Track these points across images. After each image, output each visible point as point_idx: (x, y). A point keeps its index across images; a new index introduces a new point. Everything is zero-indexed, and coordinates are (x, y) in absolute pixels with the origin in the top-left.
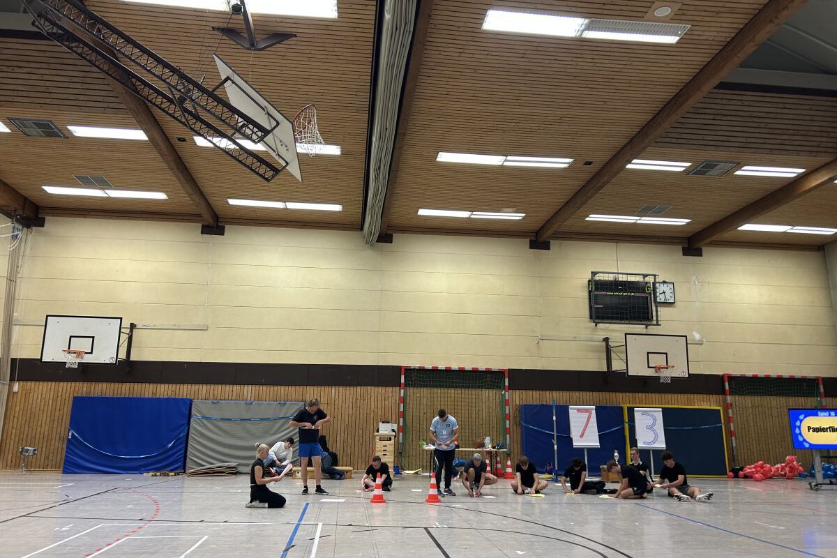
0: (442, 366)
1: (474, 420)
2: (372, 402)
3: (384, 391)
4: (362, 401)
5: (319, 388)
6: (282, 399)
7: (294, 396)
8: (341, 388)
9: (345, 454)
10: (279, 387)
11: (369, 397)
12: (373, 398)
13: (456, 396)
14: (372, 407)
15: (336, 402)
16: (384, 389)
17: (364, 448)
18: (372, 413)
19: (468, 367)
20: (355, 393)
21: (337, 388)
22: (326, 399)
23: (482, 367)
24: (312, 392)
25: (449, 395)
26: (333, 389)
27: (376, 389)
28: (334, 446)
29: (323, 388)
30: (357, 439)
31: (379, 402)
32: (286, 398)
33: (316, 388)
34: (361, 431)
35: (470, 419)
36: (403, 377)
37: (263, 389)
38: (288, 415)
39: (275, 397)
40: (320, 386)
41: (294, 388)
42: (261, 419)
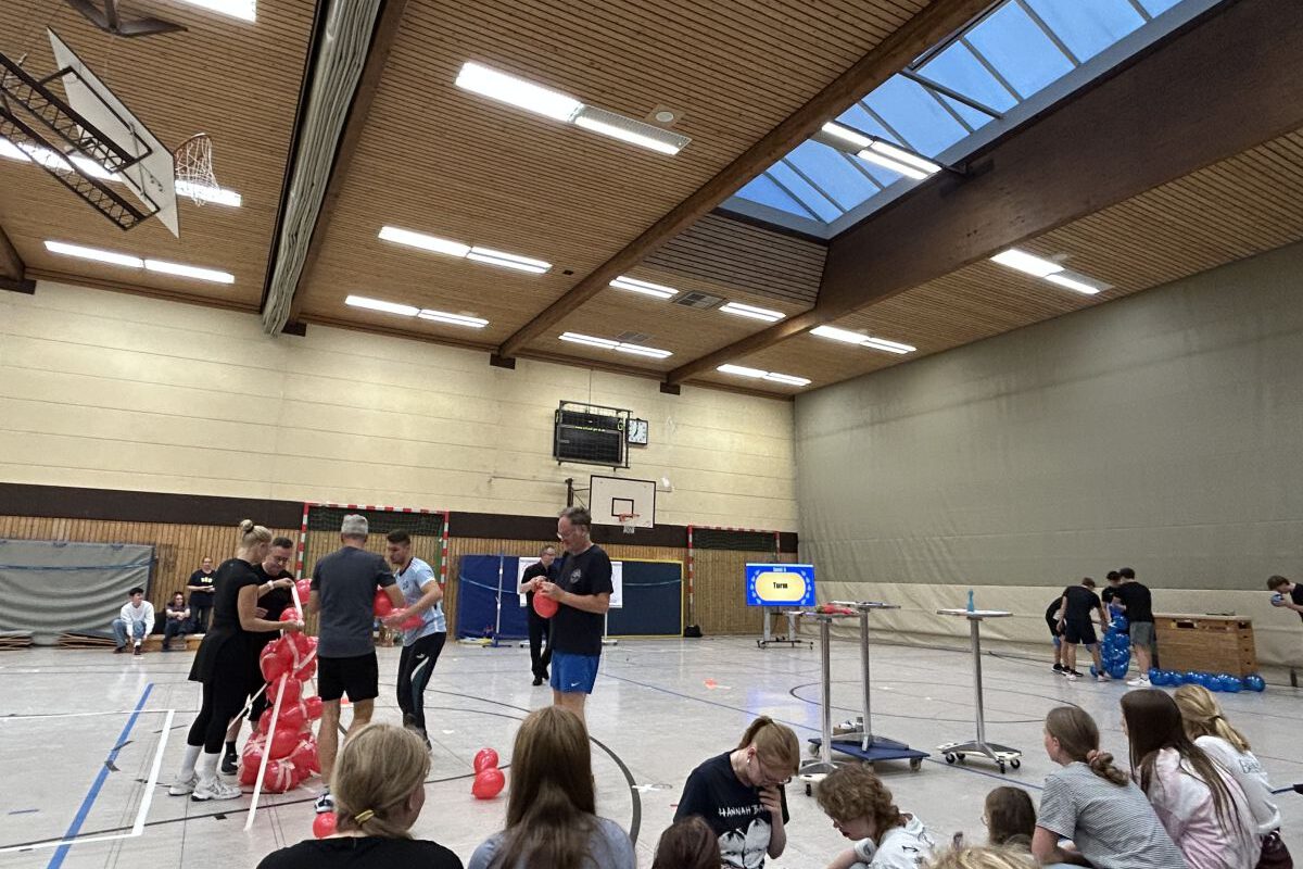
5: (178, 527)
6: (117, 540)
7: (136, 537)
8: (212, 528)
10: (113, 523)
15: (203, 547)
19: (399, 507)
21: (206, 528)
22: (187, 543)
23: (416, 508)
24: (166, 533)
29: (184, 527)
32: (123, 540)
33: (172, 526)
36: (306, 517)
37: (85, 525)
38: (125, 563)
39: (105, 538)
40: (180, 523)
41: (136, 525)
42: (79, 568)
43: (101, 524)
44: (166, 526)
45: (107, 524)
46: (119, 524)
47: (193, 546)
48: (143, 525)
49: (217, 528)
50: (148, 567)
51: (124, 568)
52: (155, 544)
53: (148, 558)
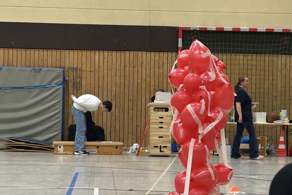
0: (228, 27)
1: (266, 91)
2: (144, 70)
3: (157, 58)
4: (131, 69)
5: (80, 53)
6: (37, 64)
7: (50, 61)
8: (106, 53)
9: (113, 129)
10: (32, 51)
11: (140, 63)
12: (144, 64)
13: (245, 62)
14: (144, 75)
15: (101, 69)
16: (157, 54)
17: (135, 122)
18: (144, 83)
19: (261, 28)
20: (123, 59)
21: (101, 52)
22: (89, 66)
23: (278, 28)
24: (72, 58)
25: (237, 62)
26: (97, 53)
27: (148, 54)
28: (100, 120)
29: (84, 52)
30: (126, 112)
31: (152, 70)
32: (41, 64)
33: (76, 52)
34: (131, 103)
35: (262, 91)
36: (180, 40)
37: (13, 53)
38: (45, 83)
39: (28, 64)
40: (82, 49)
41: (50, 52)
42: (13, 88)
43: (23, 51)
44: (71, 52)
45: (28, 52)
46: (37, 52)
47: (93, 69)
48: (54, 52)
49: (110, 53)
50: (61, 86)
51: (44, 88)
52: (64, 68)
53: (60, 79)
